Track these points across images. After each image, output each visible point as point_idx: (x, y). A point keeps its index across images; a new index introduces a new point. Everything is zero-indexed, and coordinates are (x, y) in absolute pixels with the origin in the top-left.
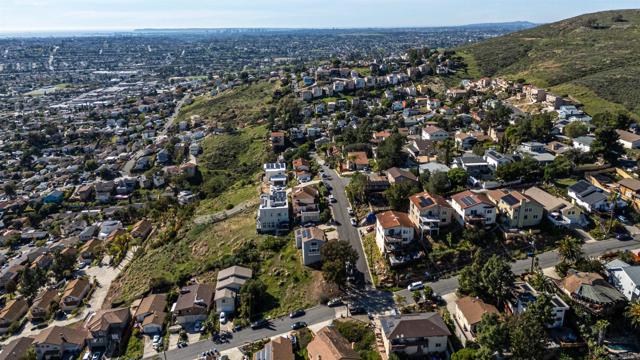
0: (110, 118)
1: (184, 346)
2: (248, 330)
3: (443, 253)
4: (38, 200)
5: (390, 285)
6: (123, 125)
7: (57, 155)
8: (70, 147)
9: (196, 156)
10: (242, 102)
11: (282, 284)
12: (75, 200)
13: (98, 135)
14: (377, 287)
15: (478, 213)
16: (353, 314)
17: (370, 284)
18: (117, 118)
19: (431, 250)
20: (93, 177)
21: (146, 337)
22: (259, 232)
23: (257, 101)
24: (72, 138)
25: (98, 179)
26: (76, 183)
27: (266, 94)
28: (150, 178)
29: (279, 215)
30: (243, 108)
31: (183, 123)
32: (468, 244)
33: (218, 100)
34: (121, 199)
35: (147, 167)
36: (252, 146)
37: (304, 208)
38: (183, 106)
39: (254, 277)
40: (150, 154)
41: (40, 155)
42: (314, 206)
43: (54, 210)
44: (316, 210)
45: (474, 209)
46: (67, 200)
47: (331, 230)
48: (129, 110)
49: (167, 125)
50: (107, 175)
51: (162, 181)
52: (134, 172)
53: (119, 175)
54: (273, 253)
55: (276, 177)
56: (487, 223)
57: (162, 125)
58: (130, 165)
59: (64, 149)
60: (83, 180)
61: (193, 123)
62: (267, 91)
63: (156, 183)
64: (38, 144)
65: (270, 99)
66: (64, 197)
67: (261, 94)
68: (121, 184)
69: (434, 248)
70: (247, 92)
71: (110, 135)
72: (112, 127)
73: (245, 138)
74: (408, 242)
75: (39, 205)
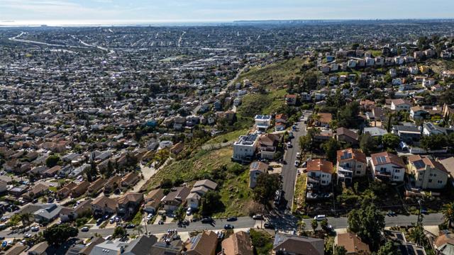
0: (198, 78)
1: (162, 223)
2: (200, 222)
3: (349, 197)
4: (144, 124)
5: (302, 213)
6: (205, 83)
7: (164, 98)
8: (171, 94)
9: (237, 106)
10: (279, 72)
11: (232, 197)
12: (162, 126)
13: (187, 88)
14: (293, 213)
15: (387, 170)
16: (266, 228)
17: (290, 209)
18: (201, 78)
19: (340, 193)
20: (175, 114)
21: (146, 213)
22: (233, 160)
23: (289, 71)
24: (174, 88)
25: (178, 115)
26: (166, 116)
27: (297, 67)
28: (206, 118)
29: (246, 150)
30: (278, 76)
31: (238, 84)
32: (372, 194)
33: (264, 70)
34: (187, 129)
35: (207, 110)
36: (274, 103)
37: (265, 148)
38: (242, 73)
39: (217, 189)
40: (211, 103)
41: (155, 97)
42: (272, 148)
43: (150, 131)
44: (273, 151)
45: (384, 166)
46: (158, 126)
47: (278, 167)
48: (209, 74)
49: (229, 85)
50: (184, 113)
51: (213, 121)
52: (199, 113)
53: (190, 114)
54: (235, 176)
55: (262, 125)
56: (395, 180)
57: (226, 85)
58: (198, 108)
59: (168, 95)
60: (170, 114)
61: (245, 84)
62: (298, 65)
63: (209, 122)
64: (155, 90)
65: (298, 71)
66: (158, 124)
67: (293, 67)
68: (189, 120)
69: (344, 192)
70: (284, 66)
71: (195, 89)
72: (197, 84)
73: (270, 97)
74: (326, 184)
75: (143, 127)
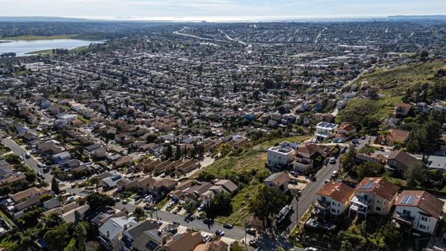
1: (176, 213)
2: (202, 221)
3: (353, 235)
4: (243, 116)
5: (297, 240)
9: (339, 110)
10: (408, 76)
11: (243, 204)
12: (259, 121)
13: (300, 85)
14: (290, 237)
15: (412, 215)
18: (317, 76)
20: (275, 110)
21: (171, 200)
23: (420, 76)
24: (287, 85)
25: (277, 112)
26: (266, 111)
27: (432, 72)
28: (302, 118)
29: (280, 158)
30: (405, 80)
31: (355, 85)
33: (391, 72)
34: (281, 127)
35: (307, 110)
36: (381, 111)
38: (365, 74)
40: (314, 103)
42: (309, 161)
45: (407, 209)
46: (255, 120)
47: (304, 182)
48: (328, 72)
49: (345, 86)
50: (283, 111)
51: (308, 122)
53: (289, 112)
55: (322, 133)
56: (420, 229)
57: (342, 85)
58: (299, 107)
60: (270, 110)
61: (362, 86)
62: (434, 69)
63: (305, 123)
65: (431, 76)
67: (428, 71)
68: (285, 118)
69: (350, 228)
70: (417, 69)
71: (307, 87)
72: (313, 81)
73: (381, 103)
75: (241, 119)
